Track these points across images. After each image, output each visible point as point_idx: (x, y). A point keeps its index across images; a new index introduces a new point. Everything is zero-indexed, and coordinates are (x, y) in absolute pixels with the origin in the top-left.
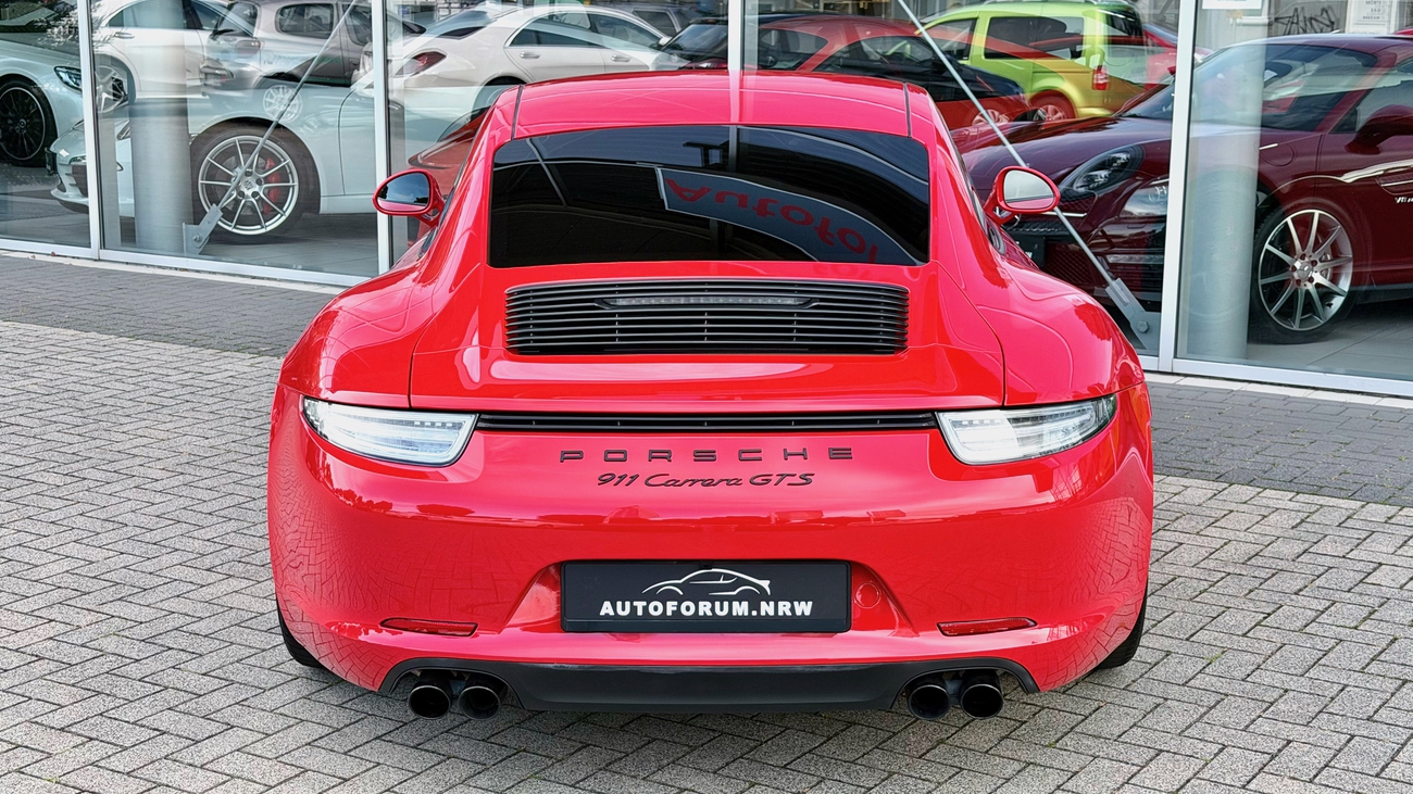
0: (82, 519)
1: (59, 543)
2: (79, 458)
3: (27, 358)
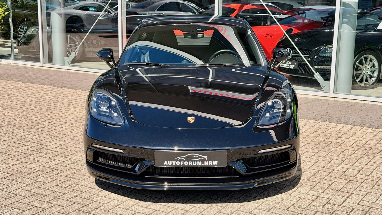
1: (52, 140)
2: (52, 118)
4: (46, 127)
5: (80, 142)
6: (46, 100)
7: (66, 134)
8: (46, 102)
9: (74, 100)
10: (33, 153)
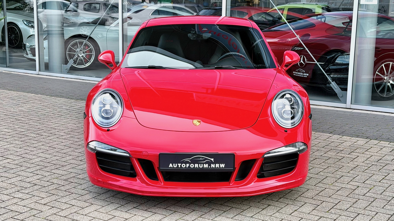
0: (43, 146)
1: (37, 153)
2: (40, 129)
3: (22, 101)
7: (53, 146)
8: (37, 112)
9: (67, 110)
10: (14, 167)
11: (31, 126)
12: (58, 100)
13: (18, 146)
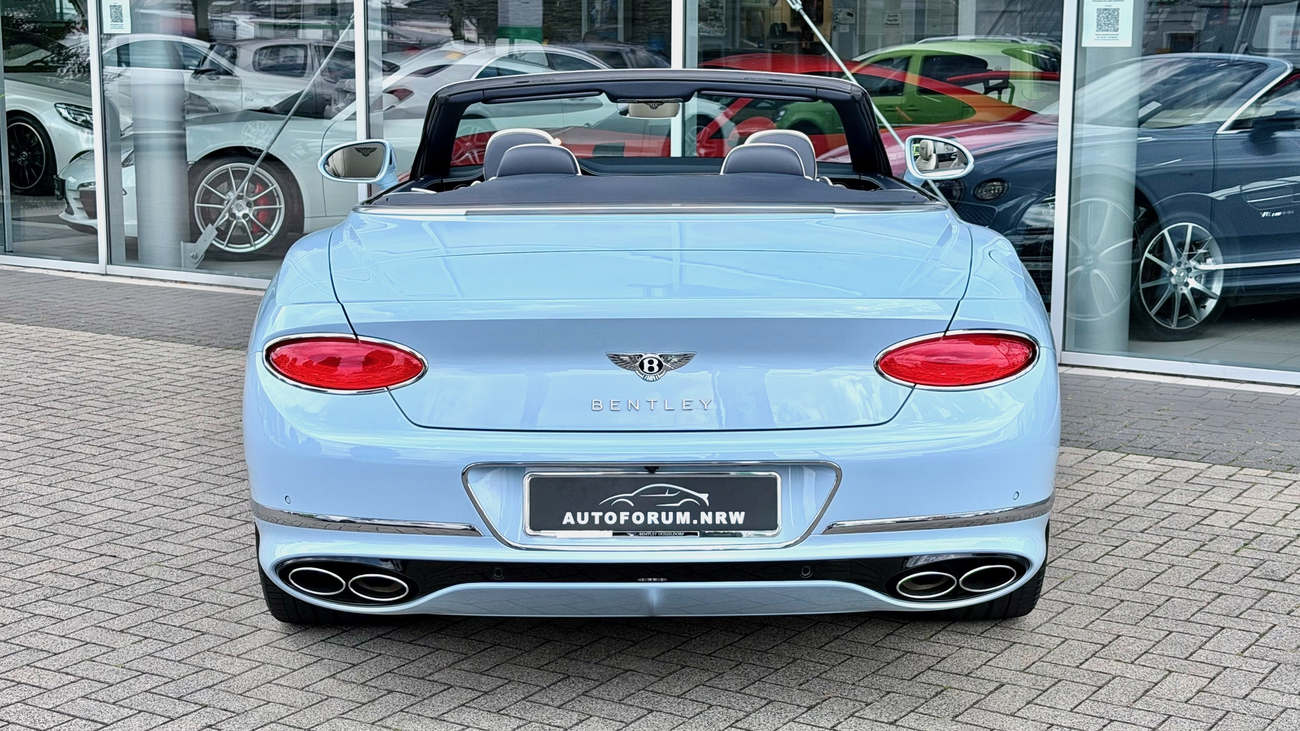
0: (118, 480)
1: (101, 498)
2: (109, 434)
3: (53, 355)
4: (87, 460)
5: (190, 503)
6: (101, 378)
7: (150, 480)
8: (100, 384)
9: (194, 377)
10: (31, 535)
11: (82, 424)
12: (165, 349)
13: (45, 479)
